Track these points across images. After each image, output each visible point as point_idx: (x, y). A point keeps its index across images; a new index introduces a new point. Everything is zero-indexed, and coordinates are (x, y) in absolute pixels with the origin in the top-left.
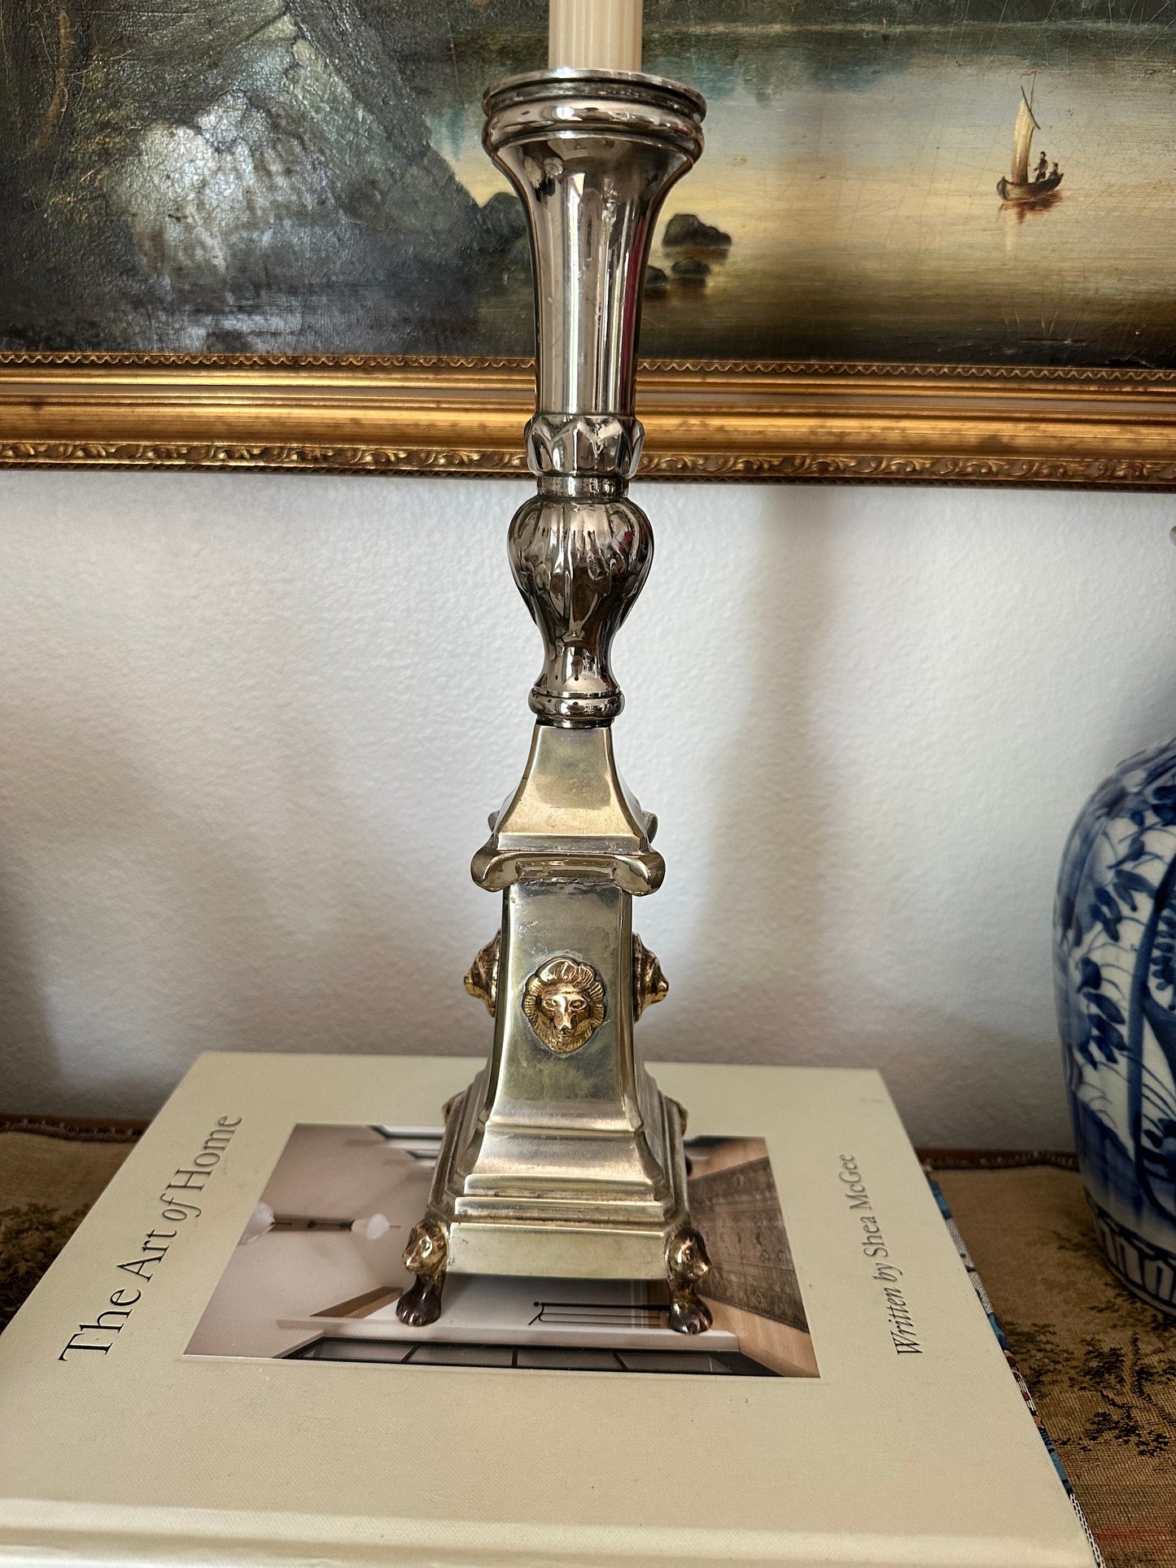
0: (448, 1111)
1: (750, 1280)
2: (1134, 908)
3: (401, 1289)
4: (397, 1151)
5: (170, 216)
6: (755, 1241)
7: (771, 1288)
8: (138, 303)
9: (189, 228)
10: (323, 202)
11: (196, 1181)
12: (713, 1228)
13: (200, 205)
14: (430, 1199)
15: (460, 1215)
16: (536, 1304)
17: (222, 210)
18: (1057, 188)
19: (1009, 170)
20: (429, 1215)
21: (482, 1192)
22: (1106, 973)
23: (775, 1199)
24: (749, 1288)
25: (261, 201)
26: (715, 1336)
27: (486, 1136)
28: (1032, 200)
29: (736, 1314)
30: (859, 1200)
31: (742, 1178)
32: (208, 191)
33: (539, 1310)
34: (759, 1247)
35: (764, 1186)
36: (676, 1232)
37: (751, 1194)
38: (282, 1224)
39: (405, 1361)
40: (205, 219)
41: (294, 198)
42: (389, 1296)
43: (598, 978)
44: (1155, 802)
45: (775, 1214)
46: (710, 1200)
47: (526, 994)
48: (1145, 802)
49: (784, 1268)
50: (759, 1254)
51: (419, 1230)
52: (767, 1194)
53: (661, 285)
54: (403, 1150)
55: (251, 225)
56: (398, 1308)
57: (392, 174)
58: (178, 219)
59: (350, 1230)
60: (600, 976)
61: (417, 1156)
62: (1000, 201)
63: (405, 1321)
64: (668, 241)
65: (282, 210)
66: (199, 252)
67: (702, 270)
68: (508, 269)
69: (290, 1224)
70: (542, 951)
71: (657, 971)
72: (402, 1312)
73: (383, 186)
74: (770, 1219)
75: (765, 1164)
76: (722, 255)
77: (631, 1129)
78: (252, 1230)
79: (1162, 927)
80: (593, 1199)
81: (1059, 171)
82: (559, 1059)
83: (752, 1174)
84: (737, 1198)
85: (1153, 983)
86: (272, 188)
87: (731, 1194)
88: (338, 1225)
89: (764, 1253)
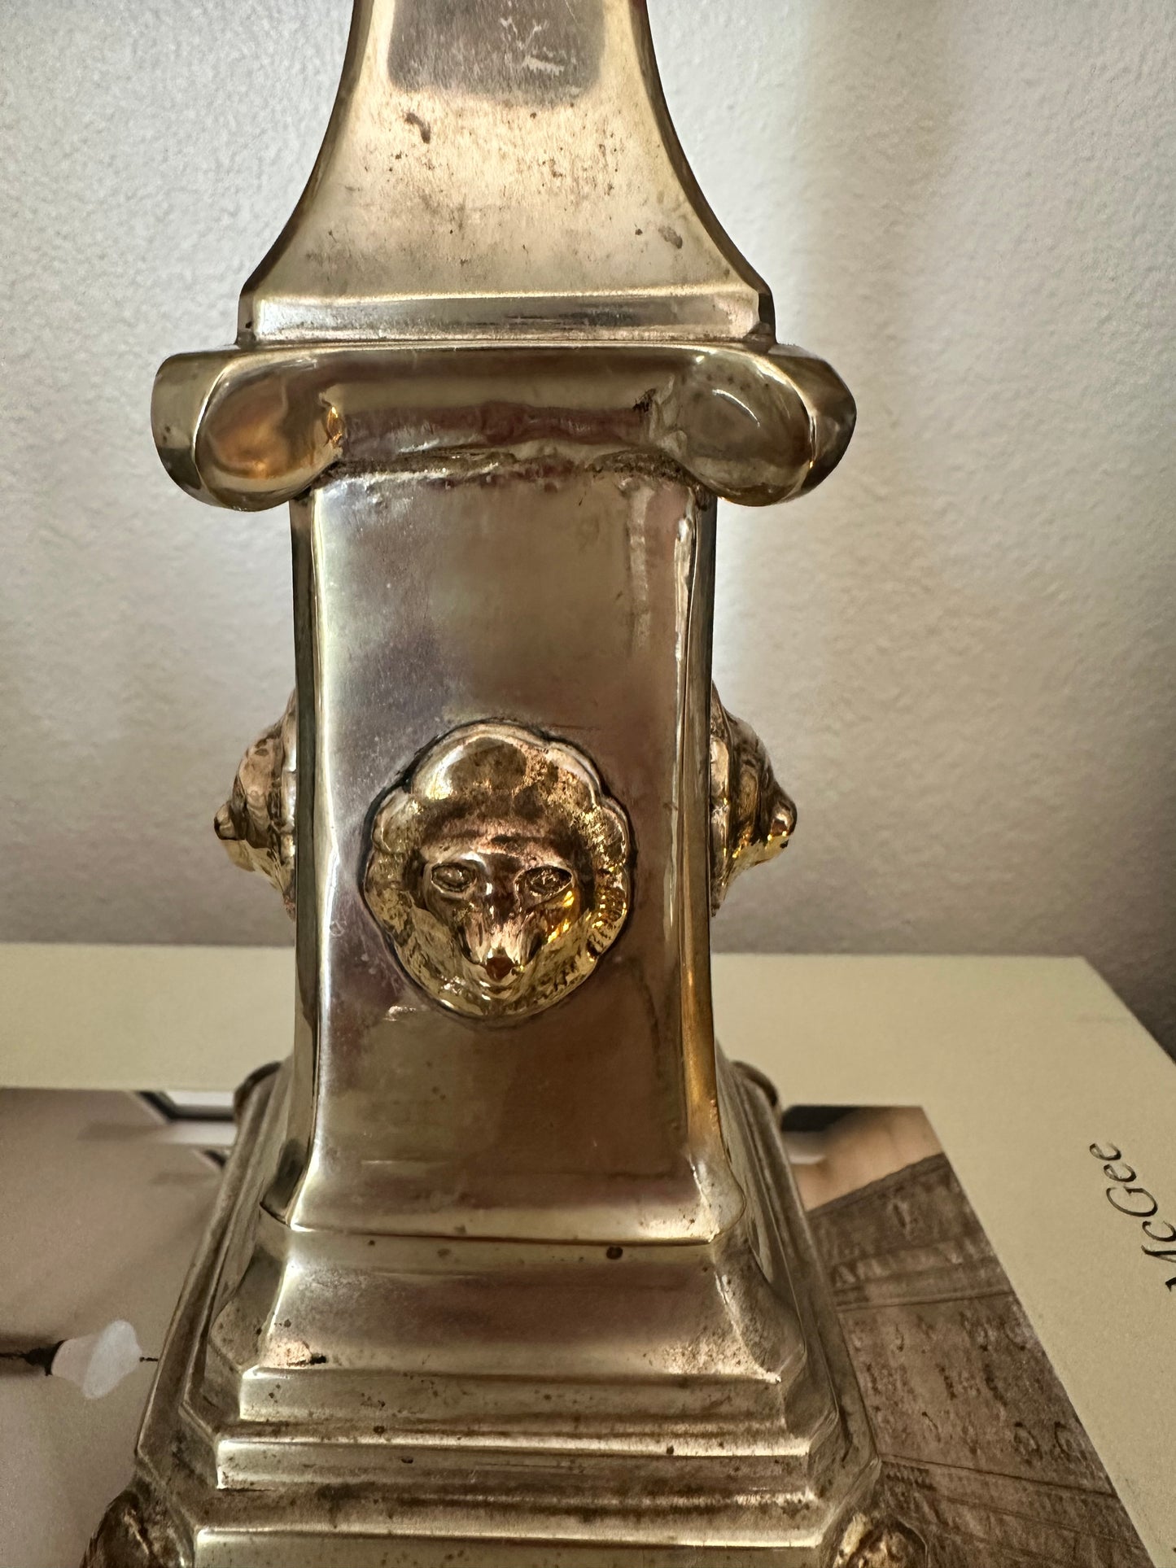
6: (985, 1390)
23: (991, 1261)
31: (905, 1208)
34: (1003, 1413)
35: (956, 1229)
37: (937, 1252)
45: (1008, 1308)
46: (852, 1268)
49: (1086, 1483)
50: (1009, 1435)
52: (971, 1249)
54: (198, 1146)
59: (48, 1372)
74: (1001, 1325)
75: (938, 1170)
83: (922, 1197)
84: (911, 1265)
87: (892, 1252)
88: (23, 1356)
89: (1023, 1434)
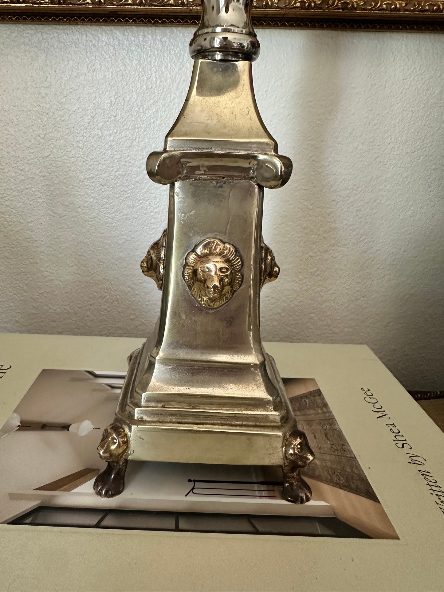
0: (130, 360)
1: (329, 463)
3: (98, 470)
4: (100, 384)
6: (324, 438)
7: (344, 470)
14: (117, 410)
15: (138, 420)
16: (190, 481)
20: (117, 420)
21: (153, 404)
23: (330, 412)
24: (330, 470)
26: (315, 504)
27: (157, 366)
29: (326, 488)
30: (381, 413)
31: (307, 400)
33: (192, 484)
34: (328, 442)
35: (321, 405)
36: (290, 433)
37: (315, 410)
38: (26, 426)
39: (97, 526)
42: (89, 475)
43: (238, 254)
45: (333, 422)
47: (186, 265)
49: (349, 456)
50: (330, 446)
51: (109, 431)
52: (325, 409)
54: (104, 384)
56: (95, 484)
59: (68, 430)
60: (239, 253)
61: (112, 387)
63: (99, 493)
69: (30, 427)
70: (198, 233)
71: (273, 259)
72: (98, 487)
74: (331, 425)
75: (318, 392)
77: (258, 363)
78: (4, 431)
80: (231, 410)
82: (208, 313)
83: (312, 398)
84: (307, 412)
87: (303, 410)
88: (60, 427)
89: (333, 446)
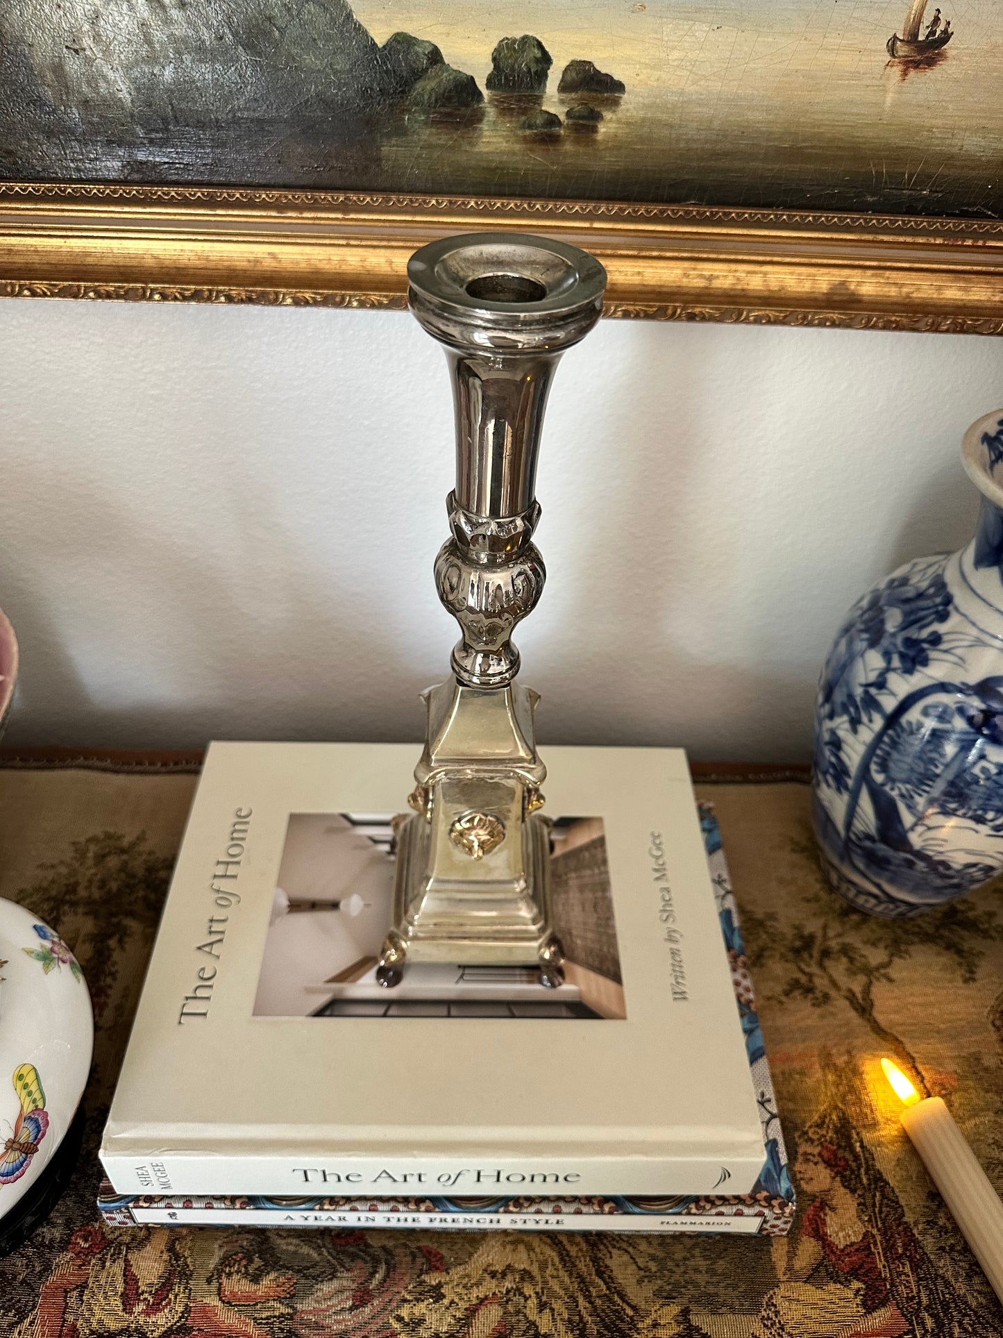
2: (871, 721)
4: (360, 836)
5: (67, 47)
6: (593, 910)
7: (601, 950)
8: (50, 134)
9: (89, 61)
10: (221, 38)
11: (232, 870)
12: (567, 899)
13: (97, 38)
15: (413, 937)
17: (120, 43)
18: (945, 47)
19: (902, 27)
20: (393, 933)
22: (845, 747)
23: (607, 873)
24: (588, 950)
25: (159, 35)
26: (567, 989)
28: (918, 58)
29: (580, 971)
30: (661, 872)
31: (586, 854)
32: (102, 22)
33: (461, 971)
34: (595, 915)
35: (600, 861)
36: (546, 942)
38: (296, 906)
39: (385, 1015)
40: (104, 52)
41: (191, 33)
44: (902, 649)
45: (607, 887)
46: (566, 875)
48: (895, 645)
49: (610, 932)
50: (595, 921)
52: (602, 868)
53: (556, 129)
54: (365, 836)
55: (152, 59)
56: (377, 975)
57: (289, 10)
58: (76, 51)
59: (339, 908)
61: (376, 842)
62: (888, 58)
63: (382, 985)
64: (564, 87)
65: (181, 45)
66: (102, 84)
67: (596, 117)
68: (409, 111)
71: (539, 796)
72: (379, 980)
73: (279, 22)
74: (604, 890)
75: (602, 842)
76: (615, 103)
78: (276, 914)
79: (886, 739)
81: (950, 30)
84: (583, 873)
85: (873, 767)
86: (168, 21)
87: (579, 869)
89: (599, 920)
